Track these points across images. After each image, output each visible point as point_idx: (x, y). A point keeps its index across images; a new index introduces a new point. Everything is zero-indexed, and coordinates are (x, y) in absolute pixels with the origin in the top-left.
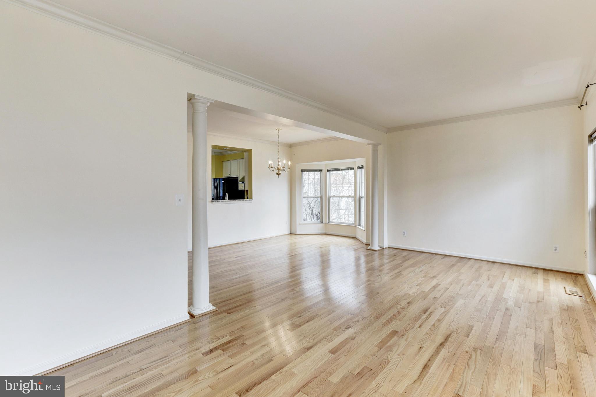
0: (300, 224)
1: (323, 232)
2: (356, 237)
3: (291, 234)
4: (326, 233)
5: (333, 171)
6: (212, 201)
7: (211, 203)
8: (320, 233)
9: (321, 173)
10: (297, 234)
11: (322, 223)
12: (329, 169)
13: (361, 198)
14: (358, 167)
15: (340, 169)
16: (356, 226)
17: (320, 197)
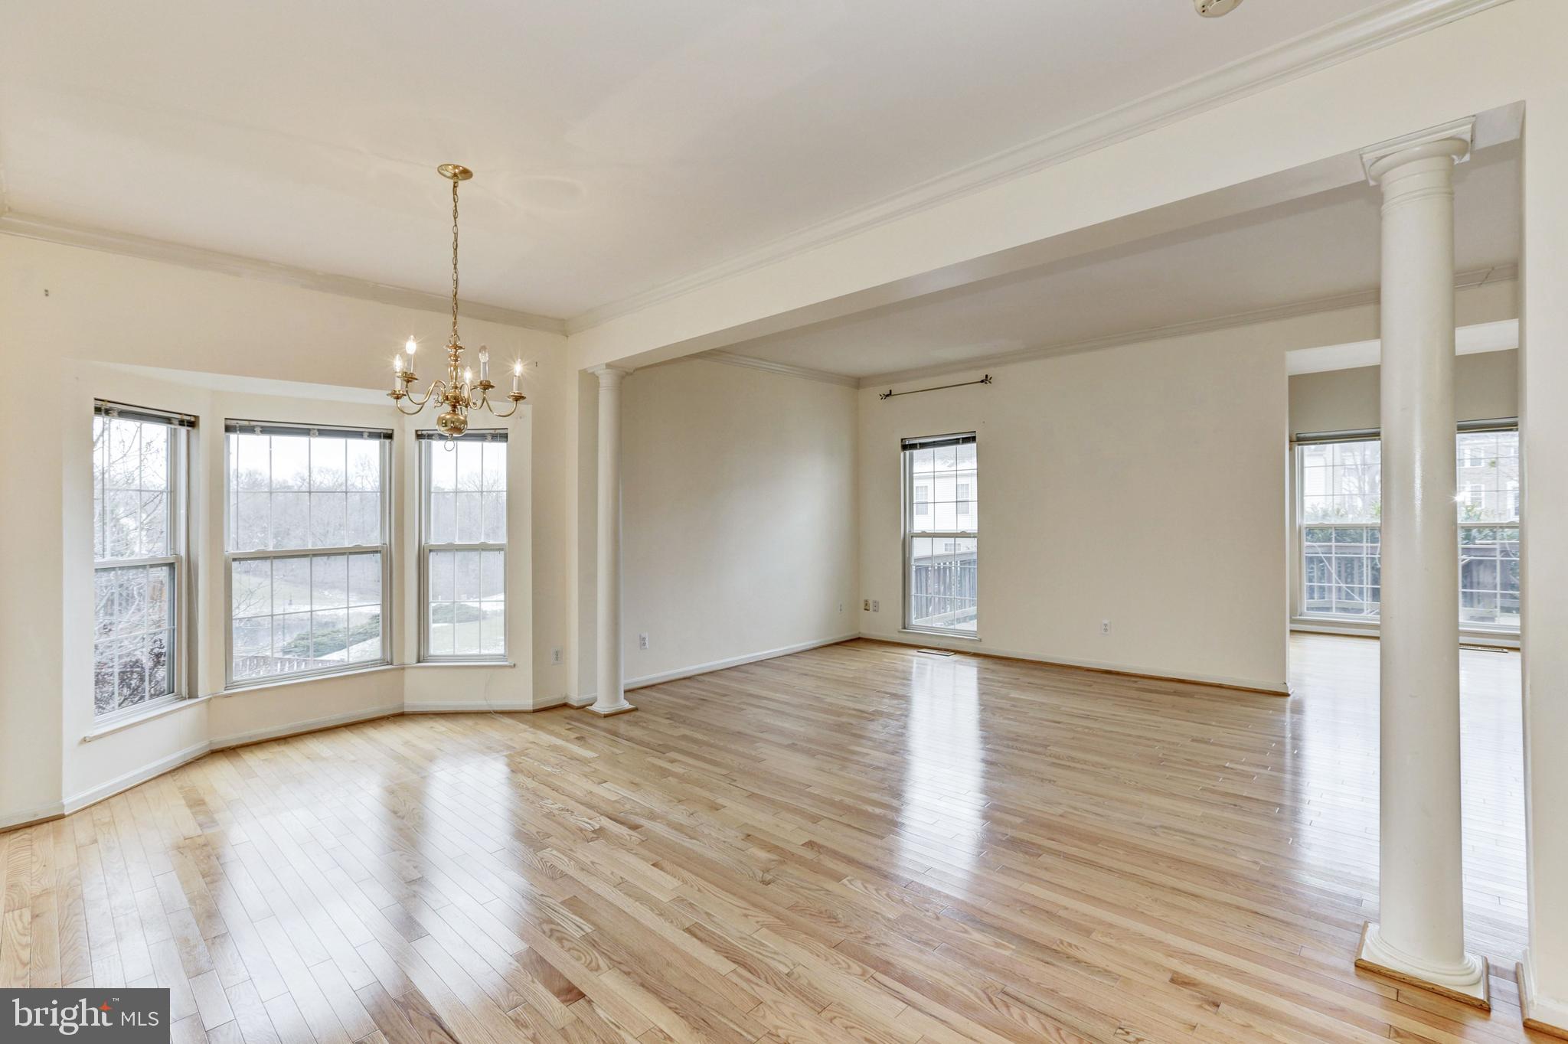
0: (84, 740)
1: (202, 746)
4: (214, 747)
5: (260, 432)
8: (188, 759)
10: (67, 811)
11: (197, 697)
12: (239, 422)
13: (427, 551)
14: (420, 433)
15: (309, 430)
16: (402, 668)
17: (171, 565)
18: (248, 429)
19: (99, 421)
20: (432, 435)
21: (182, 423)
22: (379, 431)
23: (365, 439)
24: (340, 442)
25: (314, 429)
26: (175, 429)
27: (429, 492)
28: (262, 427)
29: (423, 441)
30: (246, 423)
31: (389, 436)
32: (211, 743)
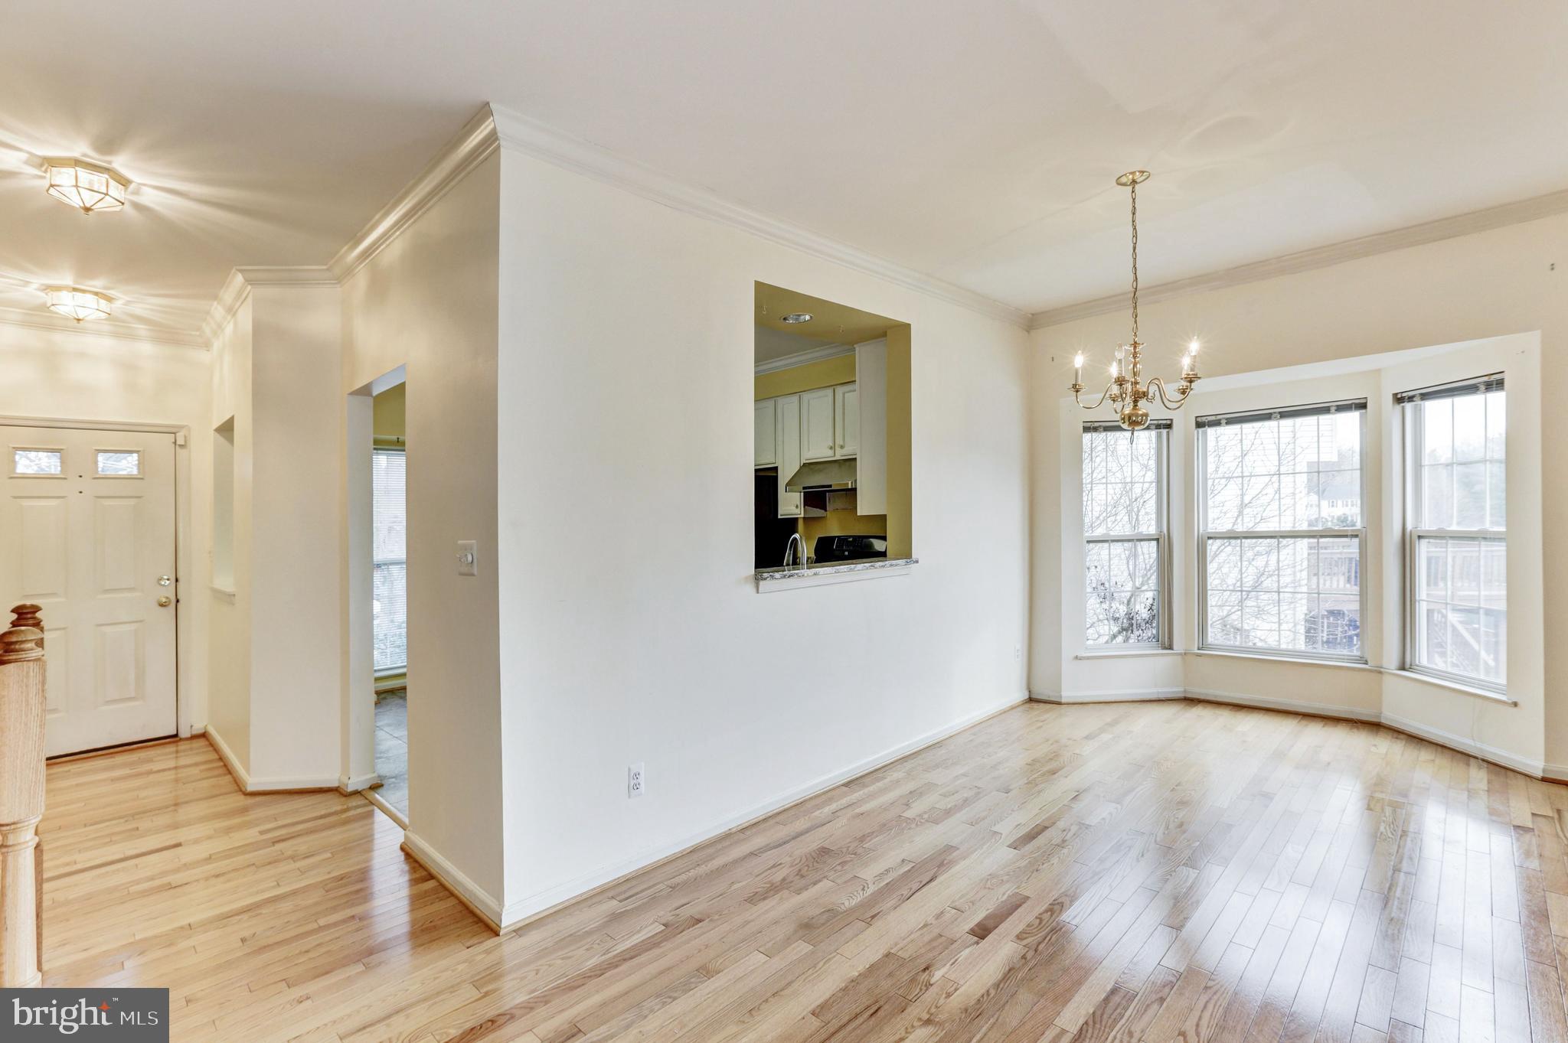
0: (1076, 658)
1: (1177, 690)
2: (1383, 721)
3: (1031, 700)
4: (1189, 696)
5: (1227, 423)
6: (757, 578)
7: (750, 588)
8: (1162, 697)
9: (1159, 437)
10: (1063, 701)
11: (1173, 650)
12: (1208, 417)
13: (1415, 537)
14: (1399, 396)
15: (1271, 414)
16: (1379, 671)
17: (1157, 540)
18: (1216, 423)
19: (1087, 437)
20: (1413, 397)
21: (1158, 427)
22: (1350, 402)
23: (1332, 413)
24: (1311, 420)
25: (1275, 413)
26: (1160, 432)
27: (1418, 466)
28: (1227, 419)
29: (1408, 406)
30: (1213, 418)
31: (1363, 406)
32: (1185, 691)
